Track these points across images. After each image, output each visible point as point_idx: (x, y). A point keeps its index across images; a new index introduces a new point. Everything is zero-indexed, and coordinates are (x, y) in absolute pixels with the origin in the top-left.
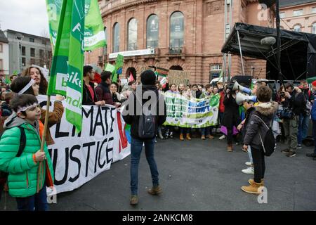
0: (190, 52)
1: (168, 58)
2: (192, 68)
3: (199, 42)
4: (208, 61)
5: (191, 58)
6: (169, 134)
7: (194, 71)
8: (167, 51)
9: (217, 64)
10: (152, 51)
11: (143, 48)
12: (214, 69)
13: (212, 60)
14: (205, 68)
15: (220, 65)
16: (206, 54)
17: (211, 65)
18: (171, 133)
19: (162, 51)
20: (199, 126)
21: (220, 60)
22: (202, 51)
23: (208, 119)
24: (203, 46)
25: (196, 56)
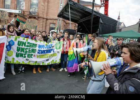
0: (40, 15)
1: (28, 17)
2: (41, 24)
3: (46, 11)
4: (49, 21)
5: (41, 19)
6: (22, 69)
7: (42, 25)
8: (29, 13)
9: (53, 23)
10: (20, 12)
11: (15, 9)
12: (52, 26)
13: (51, 21)
14: (47, 25)
15: (55, 24)
16: (48, 18)
17: (51, 23)
18: (23, 69)
19: (25, 12)
20: (46, 63)
21: (55, 22)
22: (47, 16)
23: (53, 58)
24: (47, 14)
25: (43, 18)
